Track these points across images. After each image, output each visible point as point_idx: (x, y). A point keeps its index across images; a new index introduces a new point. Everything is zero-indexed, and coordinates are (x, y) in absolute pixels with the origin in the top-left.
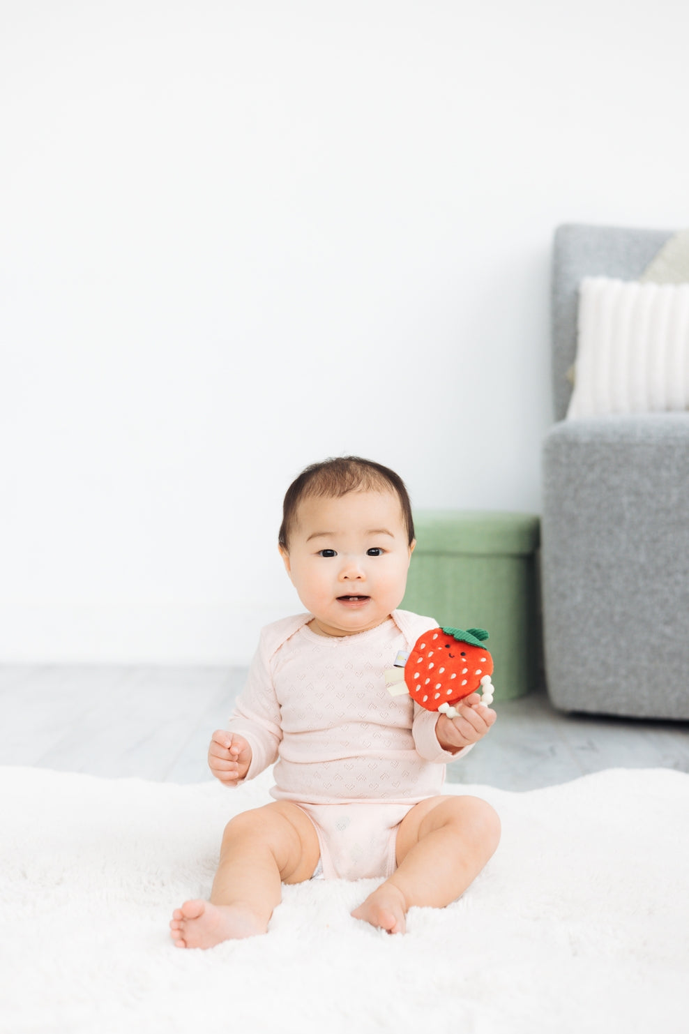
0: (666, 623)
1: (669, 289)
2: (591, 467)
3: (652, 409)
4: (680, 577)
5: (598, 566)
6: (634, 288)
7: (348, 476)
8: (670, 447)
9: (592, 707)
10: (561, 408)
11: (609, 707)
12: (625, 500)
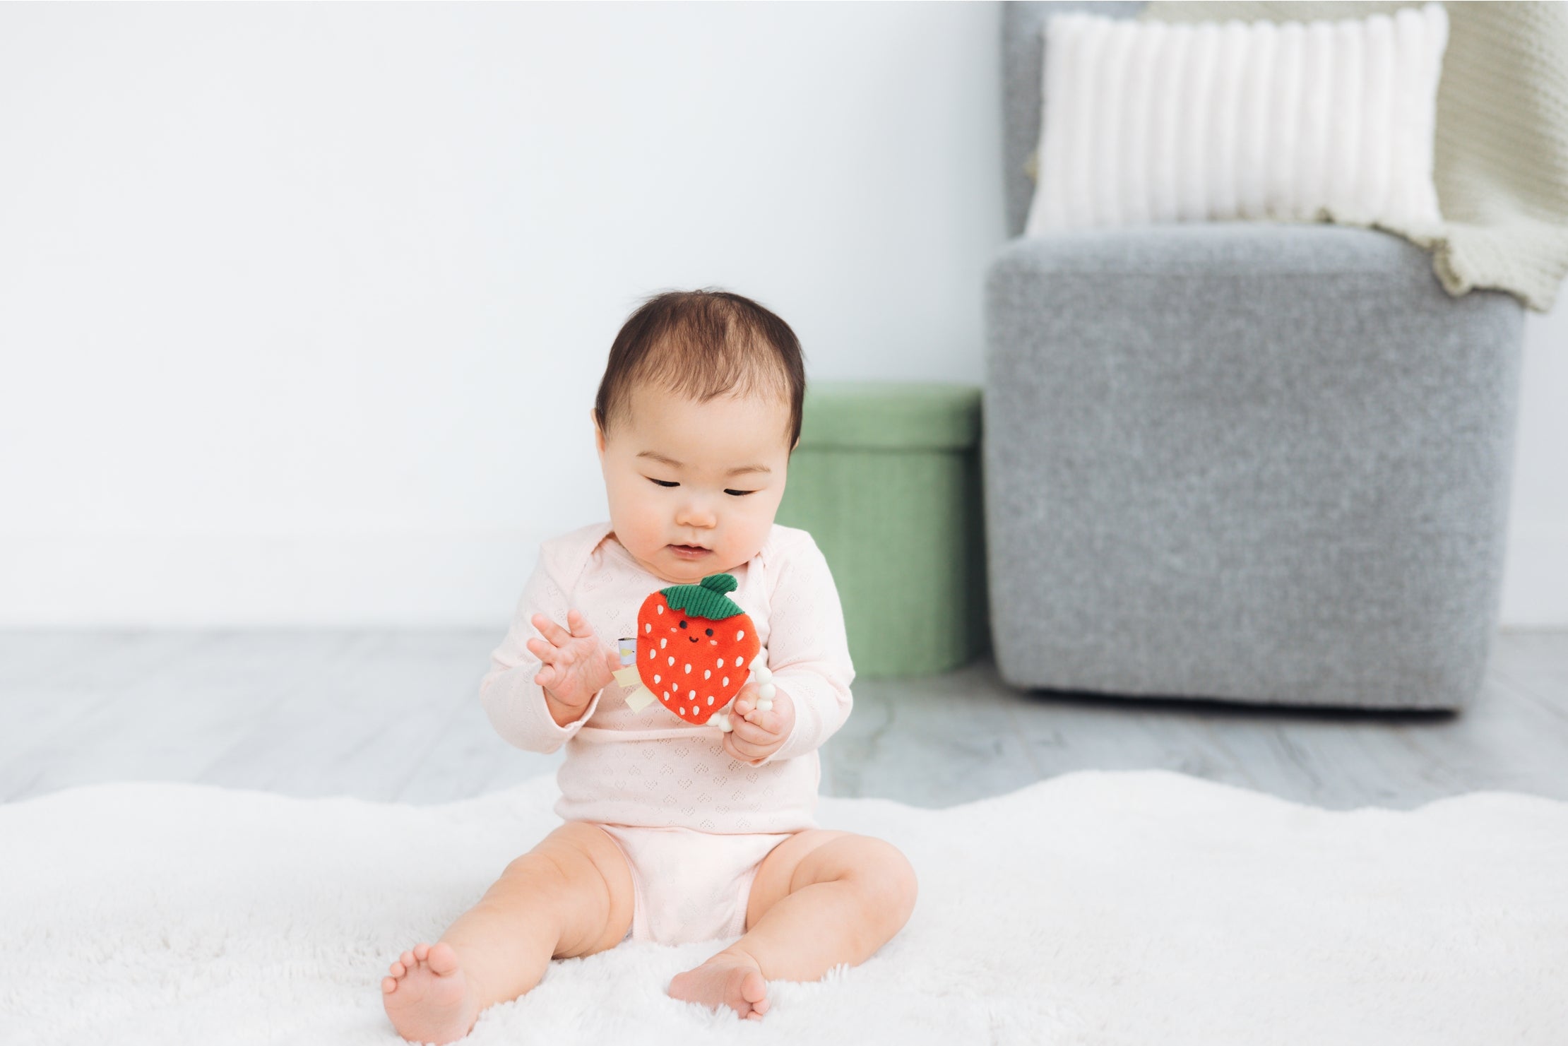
0: (1175, 550)
1: (1183, 32)
2: (1058, 311)
3: (1156, 219)
4: (1194, 480)
5: (1070, 463)
6: (1128, 30)
7: (721, 359)
8: (1179, 279)
9: (1062, 681)
10: (1017, 220)
11: (1088, 681)
12: (1111, 361)
